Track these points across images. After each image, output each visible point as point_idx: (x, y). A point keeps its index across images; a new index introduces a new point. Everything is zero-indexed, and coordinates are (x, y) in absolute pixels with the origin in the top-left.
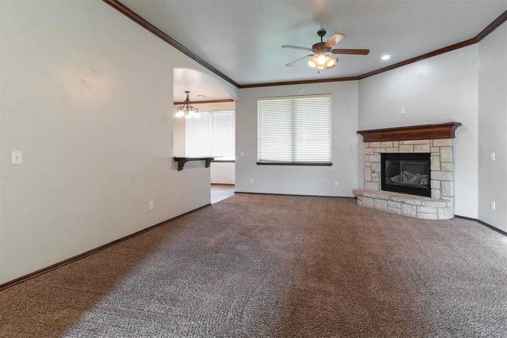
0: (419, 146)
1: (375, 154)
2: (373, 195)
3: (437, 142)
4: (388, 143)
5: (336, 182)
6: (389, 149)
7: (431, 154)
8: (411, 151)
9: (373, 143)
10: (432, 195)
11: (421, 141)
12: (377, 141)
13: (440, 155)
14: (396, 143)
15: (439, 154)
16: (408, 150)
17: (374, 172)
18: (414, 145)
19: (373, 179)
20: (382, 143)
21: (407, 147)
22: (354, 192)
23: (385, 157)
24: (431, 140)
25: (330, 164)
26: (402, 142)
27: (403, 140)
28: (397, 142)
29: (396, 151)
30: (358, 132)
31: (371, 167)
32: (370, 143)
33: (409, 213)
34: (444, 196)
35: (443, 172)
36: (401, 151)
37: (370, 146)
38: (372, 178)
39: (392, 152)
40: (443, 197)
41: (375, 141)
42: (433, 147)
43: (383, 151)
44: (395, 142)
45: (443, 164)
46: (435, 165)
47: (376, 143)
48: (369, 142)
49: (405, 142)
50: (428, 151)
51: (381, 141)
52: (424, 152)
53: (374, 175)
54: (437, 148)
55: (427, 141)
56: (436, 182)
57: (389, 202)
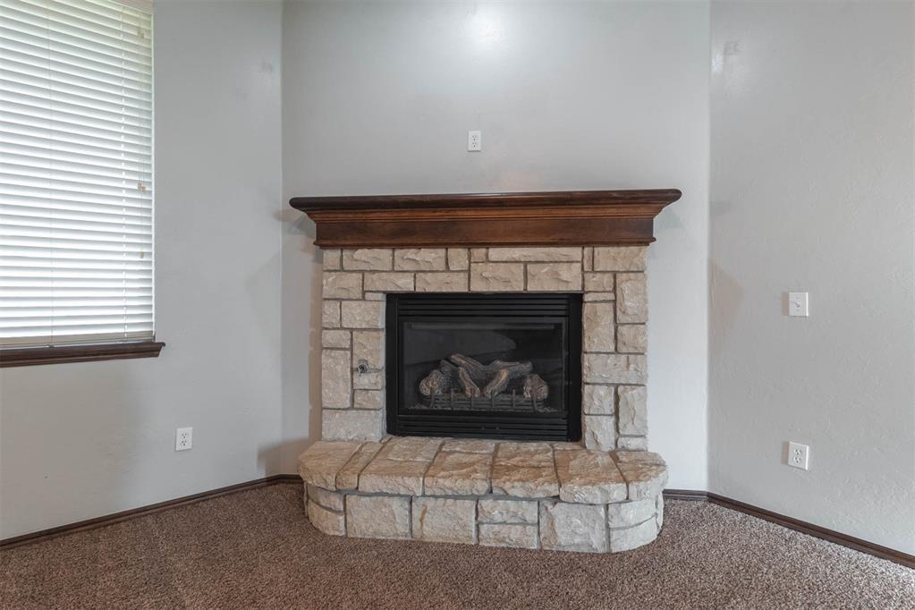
0: (546, 269)
1: (368, 296)
2: (410, 482)
3: (606, 256)
4: (431, 256)
5: (180, 431)
6: (429, 277)
7: (587, 298)
8: (518, 287)
9: (362, 254)
10: (587, 436)
11: (552, 250)
12: (381, 246)
13: (615, 301)
14: (459, 256)
15: (611, 296)
16: (507, 282)
17: (363, 369)
18: (526, 263)
19: (358, 399)
20: (398, 252)
21: (501, 271)
22: (267, 454)
23: (403, 308)
24: (587, 250)
25: (147, 348)
26: (483, 251)
27: (487, 245)
28: (462, 252)
29: (457, 285)
30: (297, 203)
31: (351, 349)
32: (347, 253)
33: (577, 540)
34: (625, 436)
35: (623, 358)
36: (478, 287)
37: (347, 265)
38: (354, 391)
39: (445, 289)
40: (622, 441)
41: (371, 246)
42: (593, 271)
43: (405, 284)
44: (452, 252)
45: (623, 330)
46: (597, 333)
47: (376, 252)
48: (343, 247)
49: (495, 253)
50: (575, 287)
51: (394, 247)
52: (562, 288)
53: (364, 381)
54: (608, 275)
55: (575, 252)
56: (602, 391)
57: (486, 504)
